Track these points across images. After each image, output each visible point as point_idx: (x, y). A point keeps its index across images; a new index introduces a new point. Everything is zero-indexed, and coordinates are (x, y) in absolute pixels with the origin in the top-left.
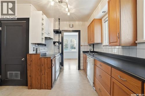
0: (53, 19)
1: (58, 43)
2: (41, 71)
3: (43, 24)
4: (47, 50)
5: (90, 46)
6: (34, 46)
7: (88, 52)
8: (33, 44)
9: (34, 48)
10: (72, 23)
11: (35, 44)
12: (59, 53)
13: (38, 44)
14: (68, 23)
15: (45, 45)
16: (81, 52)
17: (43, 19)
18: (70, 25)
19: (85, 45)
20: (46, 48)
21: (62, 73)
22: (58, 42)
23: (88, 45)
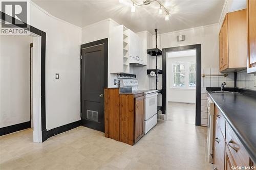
0: (145, 33)
1: (154, 73)
2: (120, 114)
3: (125, 44)
4: (137, 84)
5: (226, 76)
6: (115, 78)
7: (219, 89)
8: (114, 74)
9: (115, 80)
10: (182, 33)
11: (117, 74)
12: (157, 89)
13: (122, 75)
14: (173, 34)
15: (135, 76)
16: (204, 90)
17: (125, 37)
18: (178, 37)
19: (212, 74)
20: (134, 80)
21: (162, 125)
22: (156, 71)
23: (220, 73)
